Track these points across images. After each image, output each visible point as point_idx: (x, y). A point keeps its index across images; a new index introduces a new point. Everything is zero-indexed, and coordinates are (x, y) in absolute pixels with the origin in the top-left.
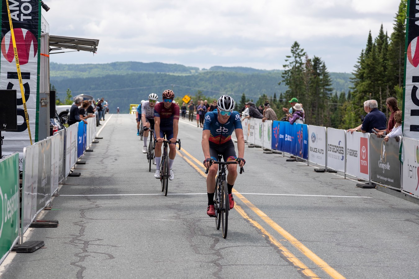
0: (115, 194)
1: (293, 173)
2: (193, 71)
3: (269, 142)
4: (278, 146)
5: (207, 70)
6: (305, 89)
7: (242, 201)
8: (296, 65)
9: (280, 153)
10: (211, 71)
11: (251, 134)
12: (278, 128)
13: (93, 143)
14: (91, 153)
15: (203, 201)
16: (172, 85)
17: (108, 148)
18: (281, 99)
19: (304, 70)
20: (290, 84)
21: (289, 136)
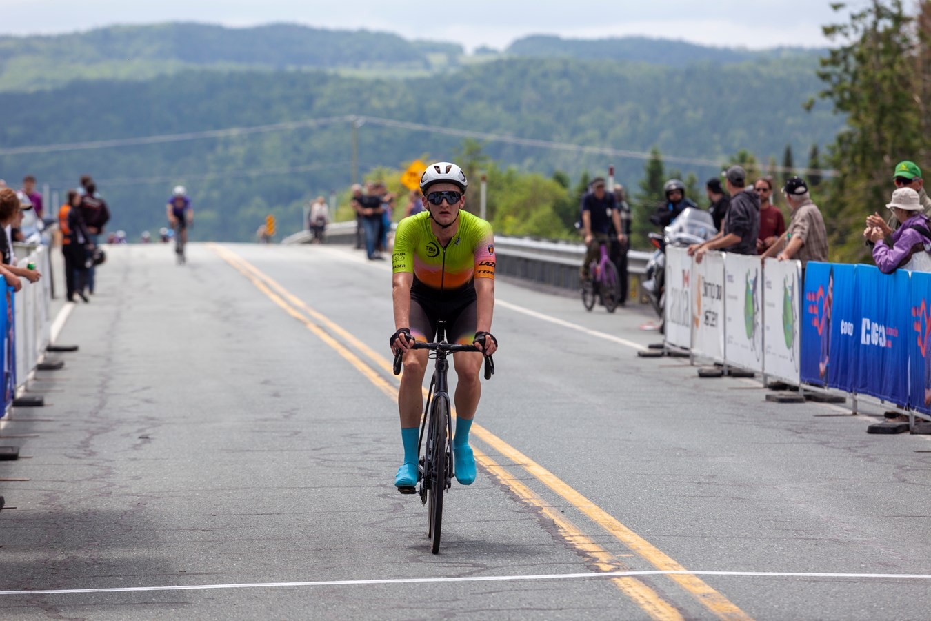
0: (160, 585)
1: (904, 481)
2: (438, 60)
3: (788, 353)
4: (827, 368)
5: (494, 52)
6: (919, 127)
7: (704, 607)
8: (875, 24)
9: (839, 401)
10: (515, 56)
11: (707, 318)
12: (826, 294)
13: (41, 368)
14: (37, 411)
15: (539, 606)
16: (351, 118)
17: (107, 391)
18: (812, 172)
19: (912, 47)
20: (854, 108)
21: (875, 326)
